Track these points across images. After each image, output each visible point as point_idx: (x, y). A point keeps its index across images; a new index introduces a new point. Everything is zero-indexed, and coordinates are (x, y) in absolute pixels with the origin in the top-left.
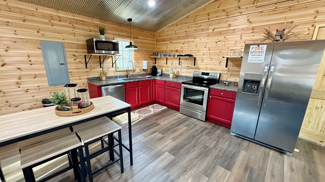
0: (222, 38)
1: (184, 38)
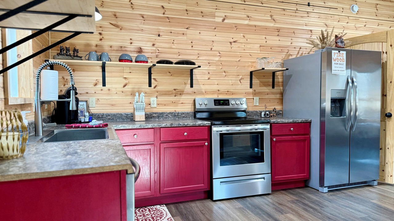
0: (238, 36)
1: (159, 21)
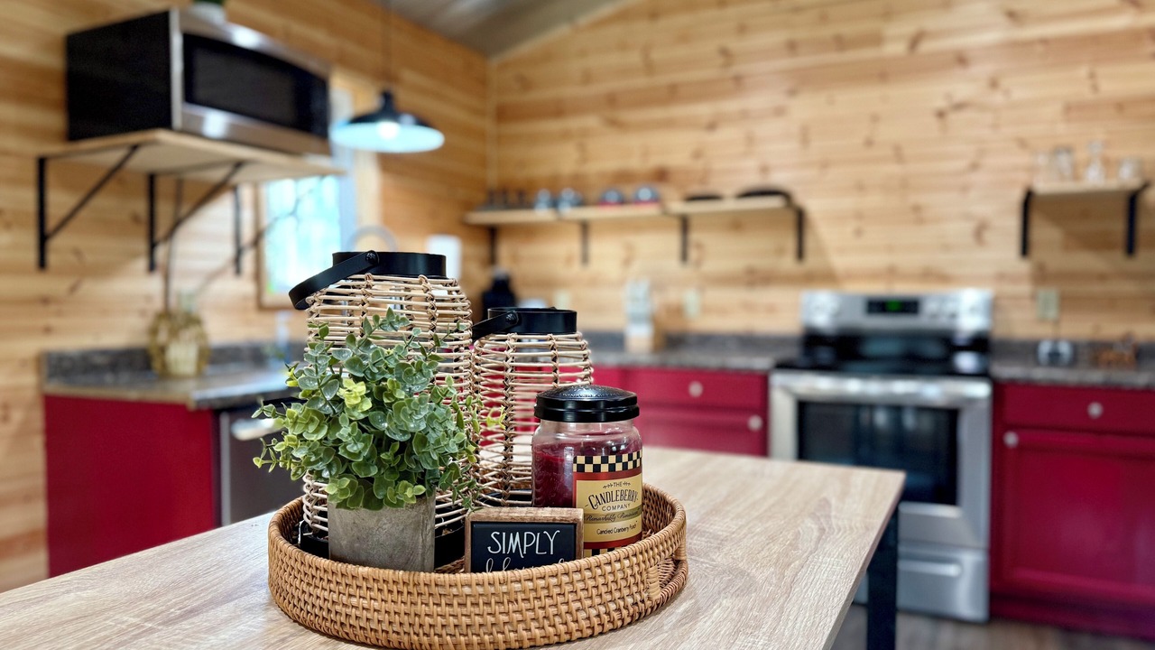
1: (704, 91)
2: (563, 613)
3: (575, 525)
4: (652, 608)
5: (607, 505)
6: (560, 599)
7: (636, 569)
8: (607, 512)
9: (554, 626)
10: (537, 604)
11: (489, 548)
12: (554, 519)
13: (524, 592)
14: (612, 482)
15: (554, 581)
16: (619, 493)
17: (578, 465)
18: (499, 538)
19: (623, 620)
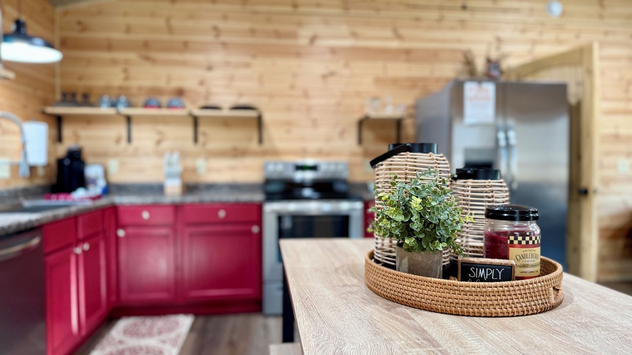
2: (511, 303)
3: (512, 267)
4: (550, 307)
5: (524, 260)
6: (509, 297)
7: (543, 288)
8: (524, 263)
9: (506, 308)
10: (499, 298)
11: (470, 275)
12: (501, 264)
13: (493, 292)
14: (527, 249)
15: (506, 289)
16: (530, 255)
17: (510, 241)
18: (475, 270)
19: (537, 310)
